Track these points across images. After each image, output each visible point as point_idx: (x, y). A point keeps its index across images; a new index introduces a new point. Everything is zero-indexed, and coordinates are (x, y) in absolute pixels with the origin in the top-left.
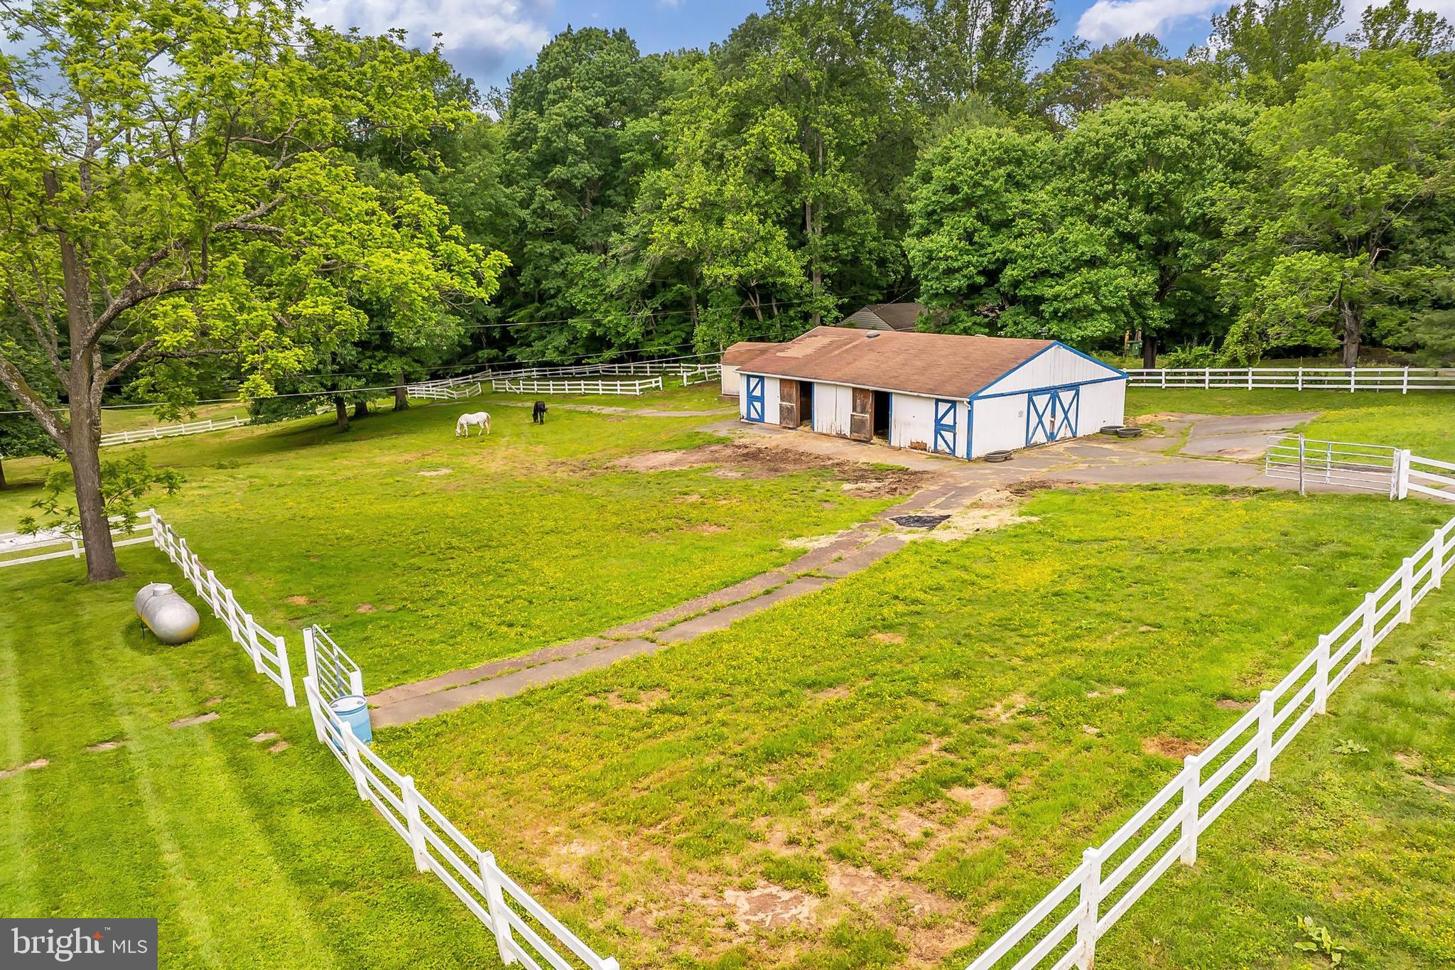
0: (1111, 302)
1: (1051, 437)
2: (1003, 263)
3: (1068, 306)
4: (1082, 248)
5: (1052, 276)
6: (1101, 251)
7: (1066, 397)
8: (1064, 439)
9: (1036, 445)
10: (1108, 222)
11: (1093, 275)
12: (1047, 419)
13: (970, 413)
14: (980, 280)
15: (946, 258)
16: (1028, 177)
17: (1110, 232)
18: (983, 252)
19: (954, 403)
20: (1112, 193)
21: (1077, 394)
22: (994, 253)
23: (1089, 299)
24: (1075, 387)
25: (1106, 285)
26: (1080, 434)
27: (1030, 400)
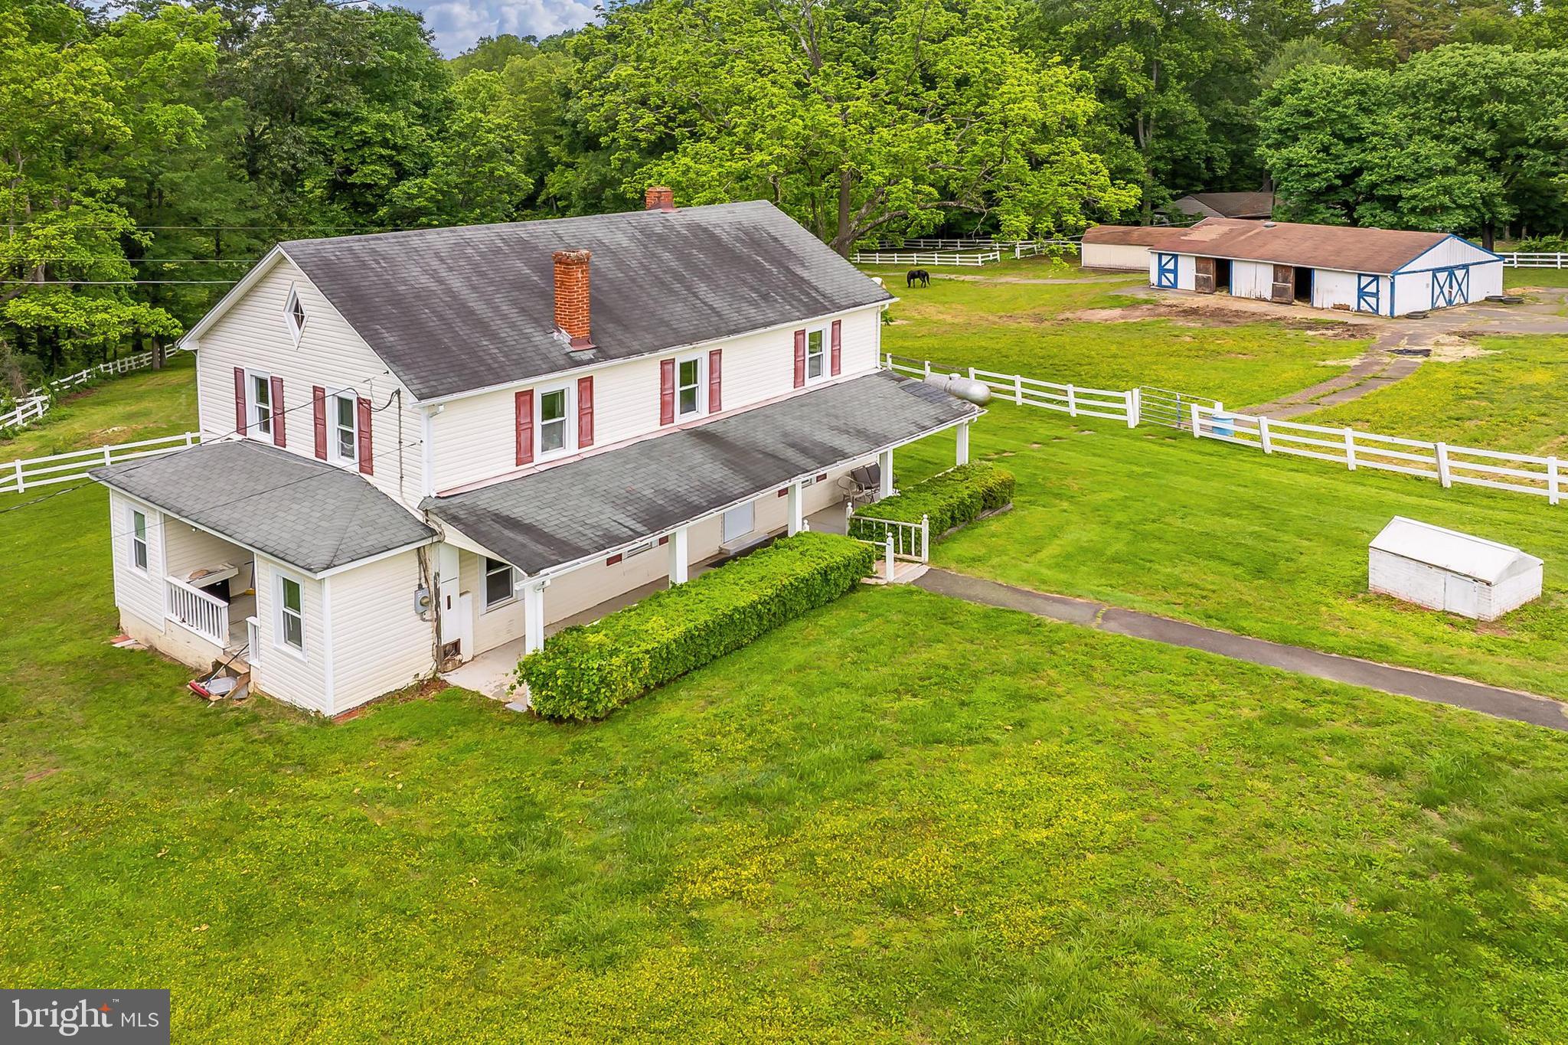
0: (1466, 202)
1: (1450, 302)
2: (1358, 172)
3: (1426, 204)
4: (1434, 161)
5: (1406, 181)
6: (1453, 162)
7: (1460, 274)
8: (1459, 305)
9: (1438, 308)
10: (1454, 140)
11: (1448, 180)
12: (1446, 289)
13: (1392, 285)
14: (1338, 182)
15: (1306, 166)
16: (1374, 104)
17: (1458, 148)
18: (1339, 161)
19: (1376, 278)
20: (1458, 119)
21: (1467, 272)
22: (1351, 162)
23: (1446, 200)
24: (1466, 267)
25: (1459, 188)
26: (1470, 302)
27: (1434, 276)
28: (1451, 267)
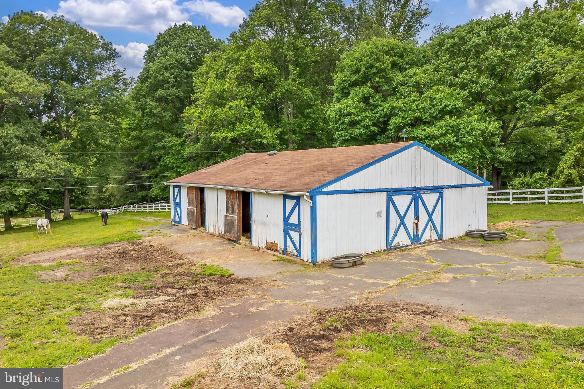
1: (416, 239)
2: (388, 117)
3: (436, 142)
4: (445, 102)
5: (424, 123)
6: (460, 104)
7: (430, 199)
8: (429, 242)
9: (398, 247)
10: (463, 86)
12: (409, 220)
14: (375, 129)
15: (349, 114)
16: (407, 64)
17: (466, 93)
18: (376, 110)
20: (466, 67)
21: (441, 197)
22: (383, 110)
23: (451, 138)
24: (438, 189)
25: (464, 128)
26: (445, 237)
27: (389, 200)
28: (417, 189)
